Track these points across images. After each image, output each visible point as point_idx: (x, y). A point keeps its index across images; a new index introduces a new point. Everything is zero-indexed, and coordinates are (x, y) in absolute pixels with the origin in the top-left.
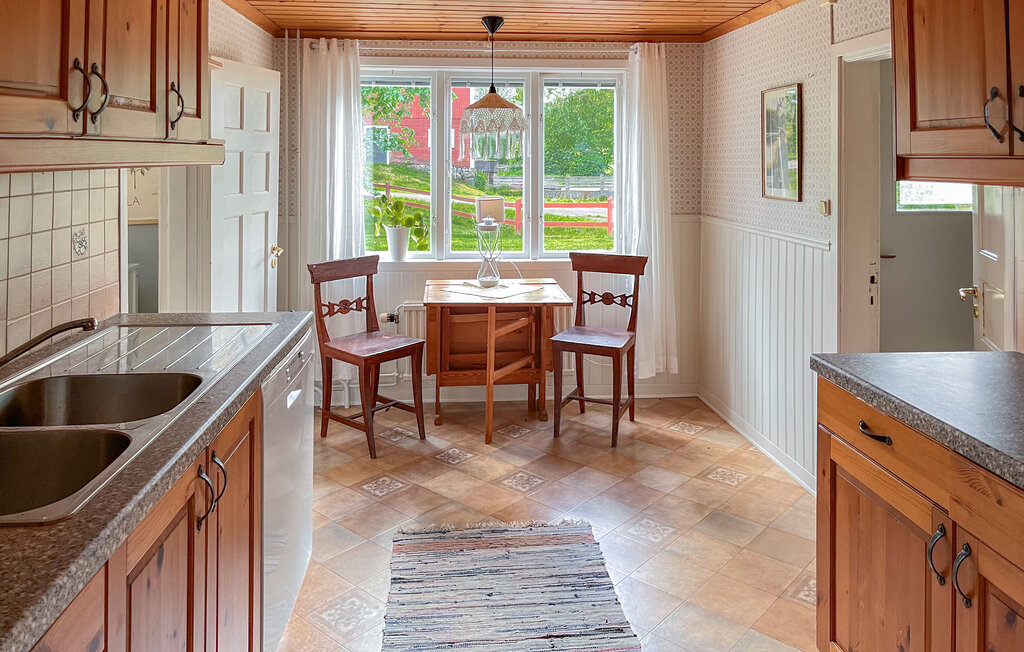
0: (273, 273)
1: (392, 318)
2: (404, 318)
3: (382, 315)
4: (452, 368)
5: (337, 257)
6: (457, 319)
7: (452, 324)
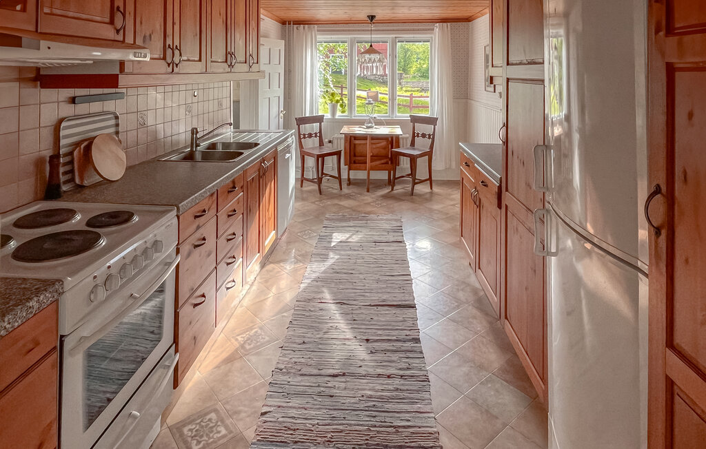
0: (281, 121)
1: (330, 142)
2: (335, 142)
3: (326, 141)
4: (355, 163)
5: (307, 115)
6: (357, 142)
7: (355, 145)
